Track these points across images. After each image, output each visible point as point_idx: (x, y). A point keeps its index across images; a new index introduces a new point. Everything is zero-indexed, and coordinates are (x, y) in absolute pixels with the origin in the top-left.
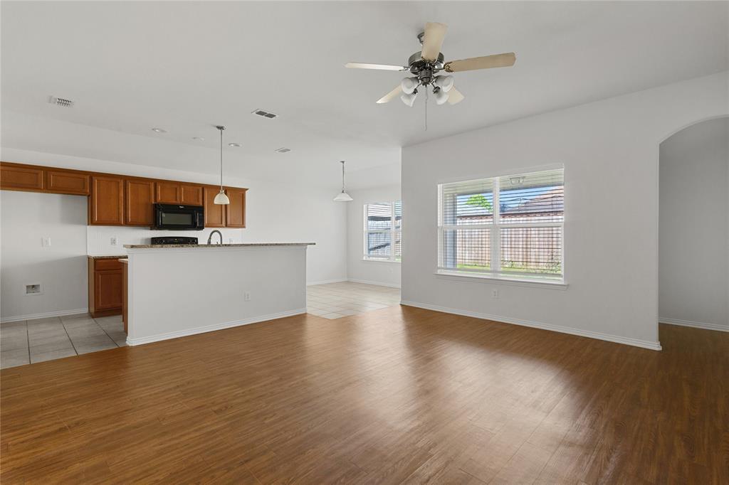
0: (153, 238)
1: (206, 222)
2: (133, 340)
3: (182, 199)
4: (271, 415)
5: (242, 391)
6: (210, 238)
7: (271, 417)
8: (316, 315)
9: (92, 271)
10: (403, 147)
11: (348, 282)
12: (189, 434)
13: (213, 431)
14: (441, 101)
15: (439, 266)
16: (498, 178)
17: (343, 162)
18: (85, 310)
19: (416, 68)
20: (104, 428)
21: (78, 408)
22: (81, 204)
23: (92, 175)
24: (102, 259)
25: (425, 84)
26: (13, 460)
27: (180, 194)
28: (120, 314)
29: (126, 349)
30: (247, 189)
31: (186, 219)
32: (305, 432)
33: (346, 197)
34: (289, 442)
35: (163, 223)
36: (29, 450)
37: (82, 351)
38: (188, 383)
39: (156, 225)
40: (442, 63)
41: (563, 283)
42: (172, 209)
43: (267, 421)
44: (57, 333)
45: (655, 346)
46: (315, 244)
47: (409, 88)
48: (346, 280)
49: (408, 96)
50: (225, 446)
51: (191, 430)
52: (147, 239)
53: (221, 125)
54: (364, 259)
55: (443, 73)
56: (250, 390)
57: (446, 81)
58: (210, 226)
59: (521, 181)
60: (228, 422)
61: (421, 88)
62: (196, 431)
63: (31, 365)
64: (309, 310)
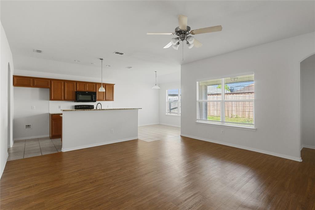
0: (75, 106)
1: (97, 98)
2: (64, 150)
3: (87, 89)
4: (113, 185)
5: (103, 174)
6: (97, 106)
7: (113, 186)
8: (142, 140)
9: (51, 120)
10: (181, 65)
11: (159, 124)
12: (78, 192)
13: (88, 191)
14: (190, 47)
15: (197, 118)
16: (223, 79)
17: (156, 72)
18: (48, 136)
19: (178, 33)
20: (46, 187)
21: (38, 178)
22: (47, 92)
23: (51, 80)
24: (54, 114)
25: (182, 40)
26: (10, 199)
27: (87, 87)
28: (60, 138)
29: (61, 153)
30: (115, 84)
31: (89, 97)
32: (126, 194)
33: (157, 87)
34: (118, 198)
35: (79, 99)
36: (16, 195)
37: (44, 154)
38: (83, 169)
39: (76, 100)
40: (190, 31)
41: (254, 128)
42: (84, 93)
43: (111, 188)
44: (35, 145)
45: (299, 160)
46: (141, 109)
47: (174, 42)
48: (159, 123)
49: (176, 46)
50: (92, 198)
51: (79, 190)
52: (73, 106)
53: (101, 58)
54: (166, 114)
55: (190, 35)
56: (107, 174)
57: (190, 39)
58: (99, 100)
59: (236, 80)
60: (95, 188)
61: (181, 42)
62: (82, 190)
63: (24, 159)
64: (139, 137)
